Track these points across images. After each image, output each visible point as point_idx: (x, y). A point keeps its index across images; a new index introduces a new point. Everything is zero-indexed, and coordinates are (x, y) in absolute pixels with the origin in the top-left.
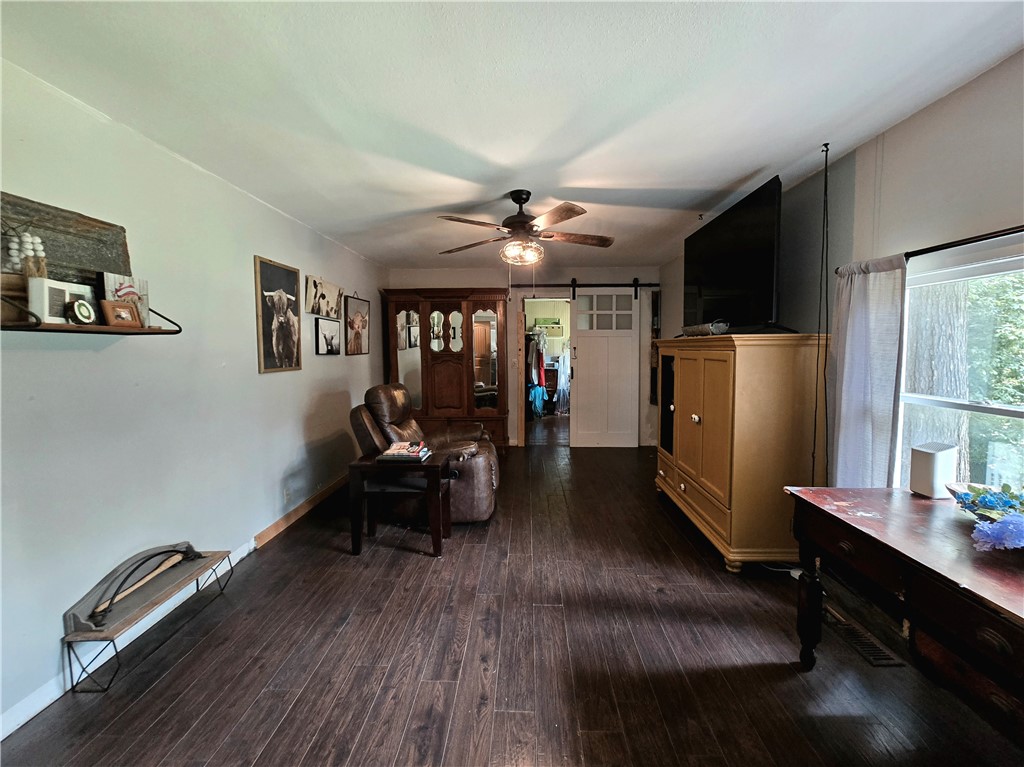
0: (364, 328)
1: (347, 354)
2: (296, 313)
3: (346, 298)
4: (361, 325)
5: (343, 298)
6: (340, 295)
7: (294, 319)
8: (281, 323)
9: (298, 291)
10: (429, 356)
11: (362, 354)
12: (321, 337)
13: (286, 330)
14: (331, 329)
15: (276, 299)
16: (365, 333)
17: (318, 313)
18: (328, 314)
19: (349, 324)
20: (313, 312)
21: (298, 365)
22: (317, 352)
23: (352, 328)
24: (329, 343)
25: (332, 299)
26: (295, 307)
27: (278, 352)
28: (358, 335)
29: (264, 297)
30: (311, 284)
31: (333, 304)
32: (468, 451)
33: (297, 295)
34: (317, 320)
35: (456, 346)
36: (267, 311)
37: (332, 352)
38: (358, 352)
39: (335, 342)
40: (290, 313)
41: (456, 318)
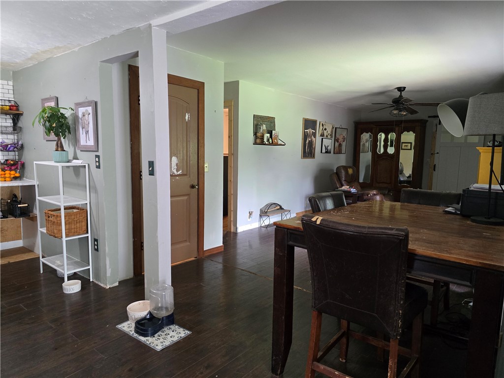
0: (344, 141)
1: (334, 153)
2: (315, 137)
3: (336, 128)
4: (342, 140)
5: (334, 129)
6: (333, 128)
7: (314, 139)
8: (309, 141)
9: (316, 128)
10: (376, 156)
11: (341, 153)
12: (323, 146)
13: (311, 143)
14: (328, 142)
15: (308, 132)
16: (344, 144)
17: (323, 136)
18: (327, 136)
19: (336, 140)
20: (321, 136)
21: (314, 157)
22: (321, 152)
23: (338, 142)
24: (326, 148)
25: (329, 130)
26: (314, 135)
27: (308, 151)
28: (340, 145)
29: (305, 132)
30: (321, 125)
31: (329, 132)
32: (372, 193)
33: (315, 130)
34: (322, 139)
35: (391, 150)
36: (305, 136)
37: (327, 152)
38: (340, 152)
39: (329, 148)
40: (313, 137)
41: (392, 136)
